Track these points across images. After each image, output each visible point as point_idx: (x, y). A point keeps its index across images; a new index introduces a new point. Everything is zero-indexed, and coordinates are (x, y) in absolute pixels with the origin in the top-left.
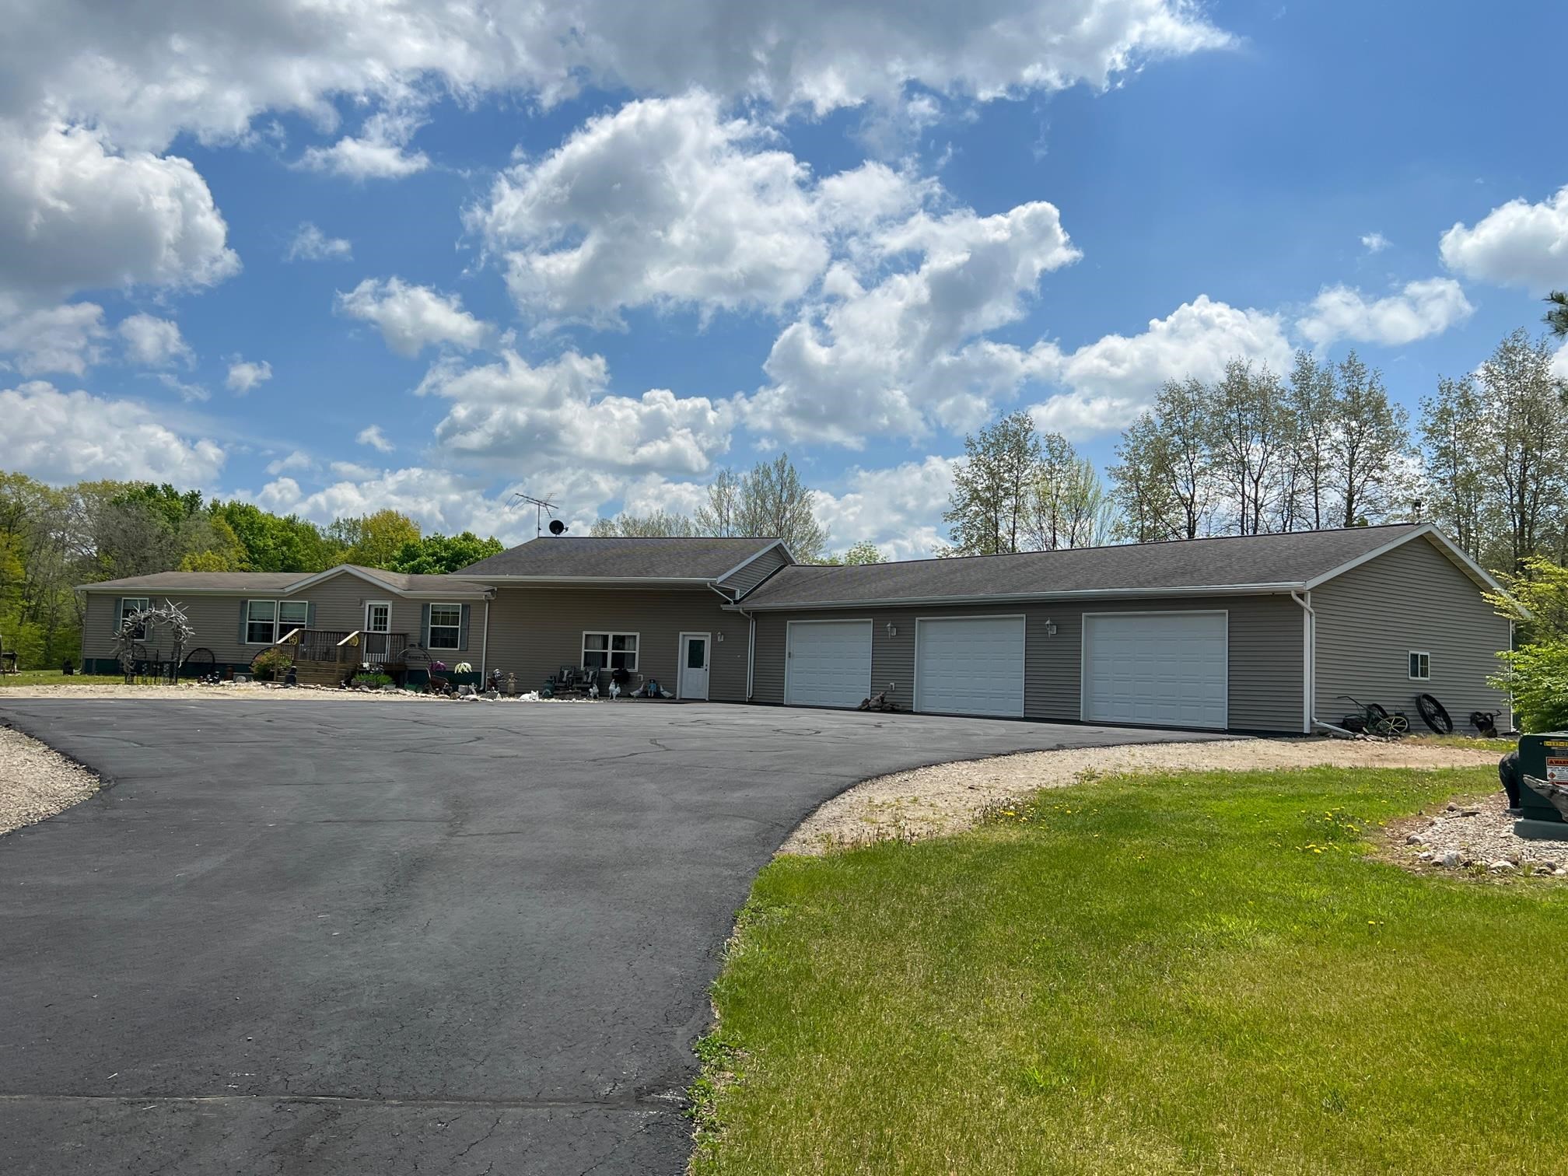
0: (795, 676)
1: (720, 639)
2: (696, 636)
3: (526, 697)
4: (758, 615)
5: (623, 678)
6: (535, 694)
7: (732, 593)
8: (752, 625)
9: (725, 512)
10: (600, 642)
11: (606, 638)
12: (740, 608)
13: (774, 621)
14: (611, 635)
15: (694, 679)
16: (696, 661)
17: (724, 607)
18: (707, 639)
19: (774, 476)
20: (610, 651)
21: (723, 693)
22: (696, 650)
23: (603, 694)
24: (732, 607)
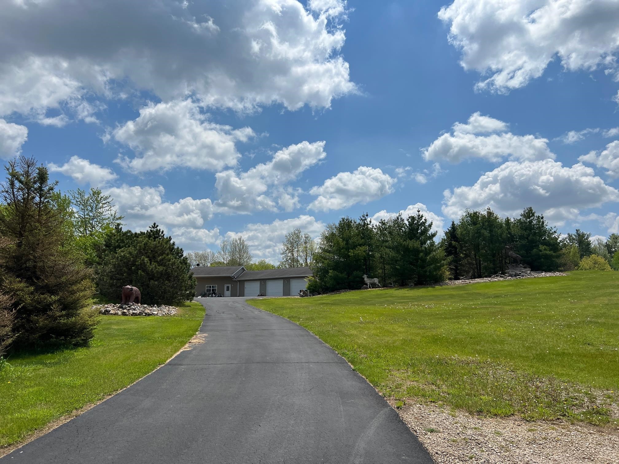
0: (246, 291)
1: (232, 286)
2: (228, 285)
3: (199, 297)
4: (239, 281)
5: (215, 294)
6: (200, 297)
7: (234, 277)
8: (238, 283)
9: (225, 251)
10: (209, 287)
11: (210, 286)
12: (236, 280)
13: (242, 282)
14: (211, 286)
15: (228, 293)
16: (228, 290)
17: (233, 280)
18: (230, 286)
19: (238, 242)
20: (211, 289)
21: (233, 295)
22: (228, 288)
23: (212, 296)
24: (235, 280)
